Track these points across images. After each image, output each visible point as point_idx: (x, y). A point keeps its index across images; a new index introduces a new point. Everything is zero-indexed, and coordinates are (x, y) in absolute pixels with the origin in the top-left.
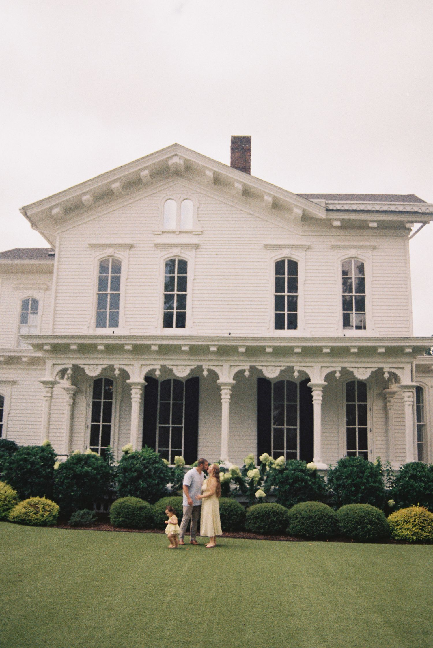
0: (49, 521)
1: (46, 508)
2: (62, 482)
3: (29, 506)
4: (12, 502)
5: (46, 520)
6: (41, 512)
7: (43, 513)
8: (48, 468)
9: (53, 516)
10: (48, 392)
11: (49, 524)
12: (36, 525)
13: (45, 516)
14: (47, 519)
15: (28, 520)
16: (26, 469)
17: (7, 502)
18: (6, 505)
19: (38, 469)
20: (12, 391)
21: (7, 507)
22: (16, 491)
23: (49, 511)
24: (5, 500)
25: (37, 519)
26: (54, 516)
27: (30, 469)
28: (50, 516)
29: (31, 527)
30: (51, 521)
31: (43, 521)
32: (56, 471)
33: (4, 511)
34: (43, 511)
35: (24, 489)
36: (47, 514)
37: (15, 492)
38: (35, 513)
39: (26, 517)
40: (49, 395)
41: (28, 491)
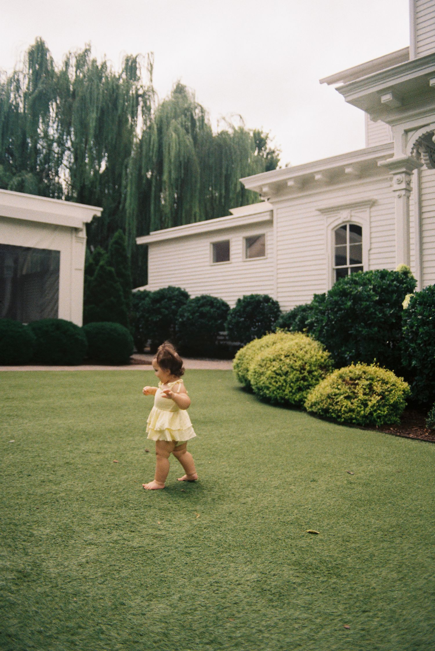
0: (379, 417)
1: (375, 388)
2: (416, 333)
3: (340, 381)
4: (315, 373)
5: (371, 414)
6: (361, 396)
7: (366, 397)
8: (391, 307)
9: (391, 405)
10: (400, 182)
11: (379, 422)
12: (349, 423)
13: (370, 404)
14: (375, 411)
15: (334, 411)
16: (345, 309)
17: (306, 374)
18: (304, 379)
19: (367, 308)
20: (370, 217)
21: (306, 383)
22: (329, 354)
23: (379, 395)
24: (303, 368)
25: (351, 410)
26: (395, 406)
27: (352, 309)
28: (384, 406)
29: (341, 427)
30: (385, 416)
31: (364, 416)
32: (406, 311)
33: (300, 389)
34: (364, 394)
35: (343, 349)
36: (374, 400)
37: (326, 354)
38: (348, 398)
39: (330, 404)
40: (403, 186)
41: (350, 352)
